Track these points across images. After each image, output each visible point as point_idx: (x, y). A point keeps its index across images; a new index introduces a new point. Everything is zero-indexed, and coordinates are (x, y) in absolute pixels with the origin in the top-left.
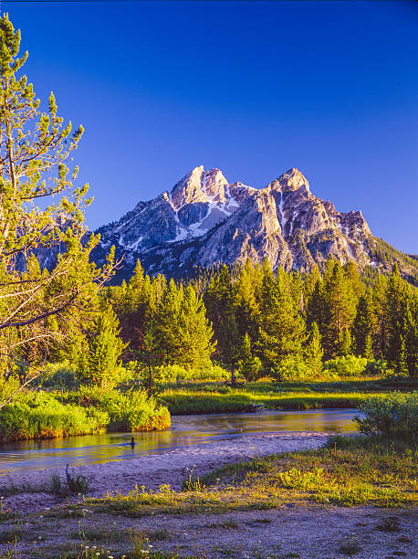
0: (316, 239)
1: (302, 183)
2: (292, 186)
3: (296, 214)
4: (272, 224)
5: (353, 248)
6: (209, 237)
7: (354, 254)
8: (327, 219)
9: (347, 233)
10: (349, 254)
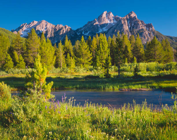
1: (135, 16)
2: (132, 16)
3: (133, 24)
4: (126, 28)
5: (149, 34)
8: (142, 26)
9: (148, 30)
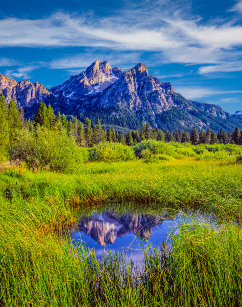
0: (151, 94)
1: (144, 70)
2: (140, 71)
3: (142, 83)
4: (132, 88)
5: (167, 98)
6: (104, 93)
7: (168, 101)
8: (156, 86)
9: (164, 92)
10: (165, 101)
